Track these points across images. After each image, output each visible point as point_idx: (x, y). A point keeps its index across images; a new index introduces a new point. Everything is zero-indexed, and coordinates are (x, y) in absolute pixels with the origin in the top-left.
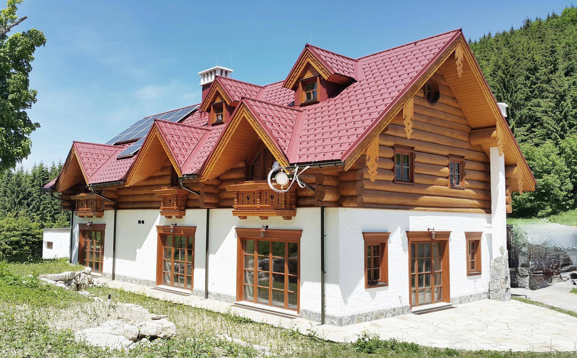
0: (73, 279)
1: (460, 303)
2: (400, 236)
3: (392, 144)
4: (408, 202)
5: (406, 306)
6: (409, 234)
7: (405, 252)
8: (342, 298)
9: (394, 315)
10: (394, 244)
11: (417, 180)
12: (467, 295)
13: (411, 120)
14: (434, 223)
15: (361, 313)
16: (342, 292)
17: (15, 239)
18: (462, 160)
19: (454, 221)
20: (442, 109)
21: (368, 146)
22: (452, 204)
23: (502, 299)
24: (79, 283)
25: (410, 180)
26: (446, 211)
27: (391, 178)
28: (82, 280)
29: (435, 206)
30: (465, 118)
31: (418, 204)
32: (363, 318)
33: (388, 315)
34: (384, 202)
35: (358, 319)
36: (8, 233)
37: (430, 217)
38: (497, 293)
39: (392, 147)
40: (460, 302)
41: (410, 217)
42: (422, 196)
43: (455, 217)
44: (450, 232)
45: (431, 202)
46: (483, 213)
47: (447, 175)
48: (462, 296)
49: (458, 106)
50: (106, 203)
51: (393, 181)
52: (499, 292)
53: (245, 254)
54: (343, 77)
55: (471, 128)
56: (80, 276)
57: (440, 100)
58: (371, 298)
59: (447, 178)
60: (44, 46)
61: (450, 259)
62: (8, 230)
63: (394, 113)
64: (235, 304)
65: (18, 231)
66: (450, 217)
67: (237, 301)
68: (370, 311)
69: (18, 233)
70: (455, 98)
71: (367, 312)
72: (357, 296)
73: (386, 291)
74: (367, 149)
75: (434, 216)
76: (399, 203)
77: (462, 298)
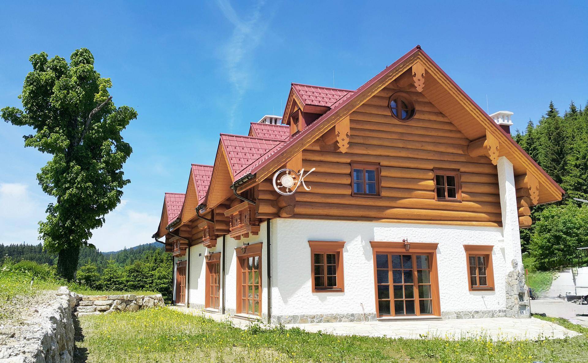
0: (133, 300)
1: (457, 318)
2: (361, 245)
3: (349, 161)
4: (372, 214)
5: (370, 313)
6: (374, 245)
7: (368, 261)
8: (281, 299)
9: (351, 321)
10: (353, 253)
11: (384, 193)
12: (470, 310)
13: (347, 135)
14: (412, 234)
15: (306, 314)
16: (281, 293)
17: (164, 286)
18: (457, 173)
19: (444, 233)
20: (421, 124)
21: (287, 161)
22: (441, 216)
23: (516, 316)
24: (141, 304)
25: (375, 193)
26: (430, 224)
27: (348, 192)
28: (145, 303)
29: (415, 218)
30: (460, 132)
31: (386, 217)
32: (309, 319)
33: (343, 319)
34: (338, 214)
35: (301, 319)
36: (159, 281)
37: (406, 228)
38: (512, 310)
39: (350, 164)
40: (457, 316)
41: (375, 228)
42: (390, 209)
43: (447, 230)
44: (437, 244)
45: (406, 214)
46: (495, 226)
47: (433, 189)
48: (461, 311)
49: (446, 120)
50: (181, 242)
51: (351, 195)
52: (513, 309)
53: (243, 271)
54: (322, 108)
55: (469, 140)
56: (143, 300)
57: (417, 116)
58: (320, 302)
59: (433, 191)
60: (136, 119)
61: (439, 272)
62: (159, 278)
63: (321, 131)
64: (235, 315)
65: (168, 279)
66: (439, 230)
67: (237, 313)
68: (319, 314)
69: (167, 280)
70: (441, 113)
71: (315, 314)
72: (301, 299)
73: (341, 297)
74: (287, 163)
75: (412, 228)
76: (359, 215)
77: (461, 313)
